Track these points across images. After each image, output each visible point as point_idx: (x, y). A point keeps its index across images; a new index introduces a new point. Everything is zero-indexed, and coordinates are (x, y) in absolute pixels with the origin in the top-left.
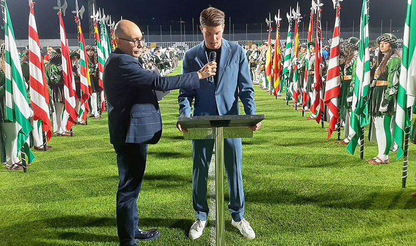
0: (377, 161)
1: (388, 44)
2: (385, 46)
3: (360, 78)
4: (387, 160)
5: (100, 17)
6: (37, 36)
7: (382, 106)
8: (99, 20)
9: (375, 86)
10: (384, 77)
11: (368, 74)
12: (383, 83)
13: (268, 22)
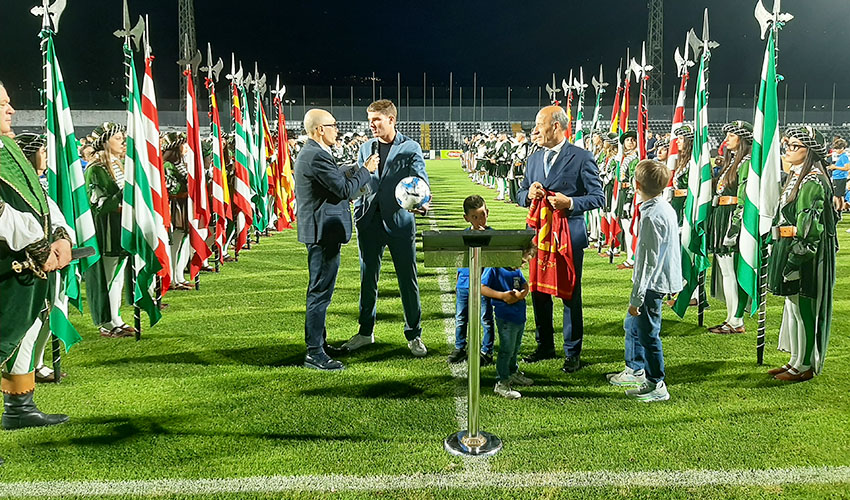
1: (736, 136)
2: (731, 139)
3: (694, 192)
4: (740, 328)
6: (155, 113)
7: (729, 237)
9: (718, 205)
10: (732, 190)
11: (707, 185)
12: (730, 200)
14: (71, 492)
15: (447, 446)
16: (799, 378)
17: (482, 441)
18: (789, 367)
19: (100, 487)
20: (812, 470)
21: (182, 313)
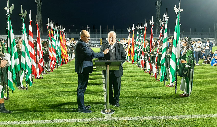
0: (169, 85)
1: (172, 40)
2: (170, 40)
4: (173, 85)
5: (54, 26)
6: (32, 34)
8: (53, 27)
13: (129, 30)
14: (11, 124)
15: (102, 112)
16: (186, 96)
17: (110, 111)
18: (184, 94)
19: (18, 122)
20: (186, 116)
21: (38, 84)
